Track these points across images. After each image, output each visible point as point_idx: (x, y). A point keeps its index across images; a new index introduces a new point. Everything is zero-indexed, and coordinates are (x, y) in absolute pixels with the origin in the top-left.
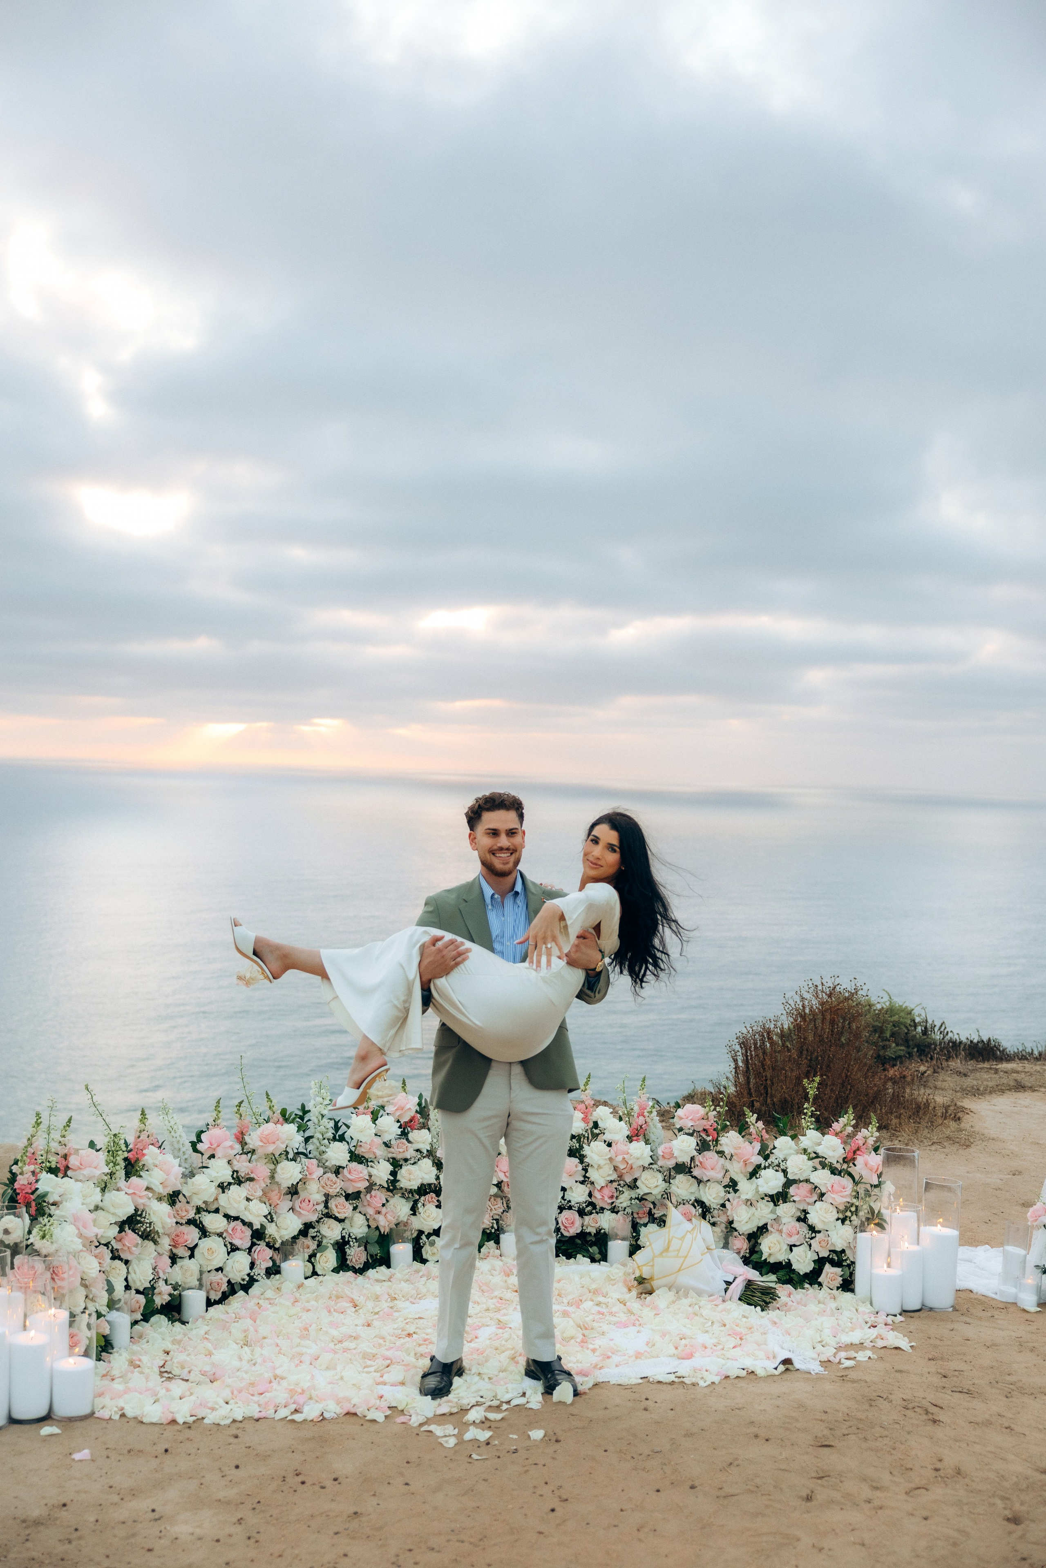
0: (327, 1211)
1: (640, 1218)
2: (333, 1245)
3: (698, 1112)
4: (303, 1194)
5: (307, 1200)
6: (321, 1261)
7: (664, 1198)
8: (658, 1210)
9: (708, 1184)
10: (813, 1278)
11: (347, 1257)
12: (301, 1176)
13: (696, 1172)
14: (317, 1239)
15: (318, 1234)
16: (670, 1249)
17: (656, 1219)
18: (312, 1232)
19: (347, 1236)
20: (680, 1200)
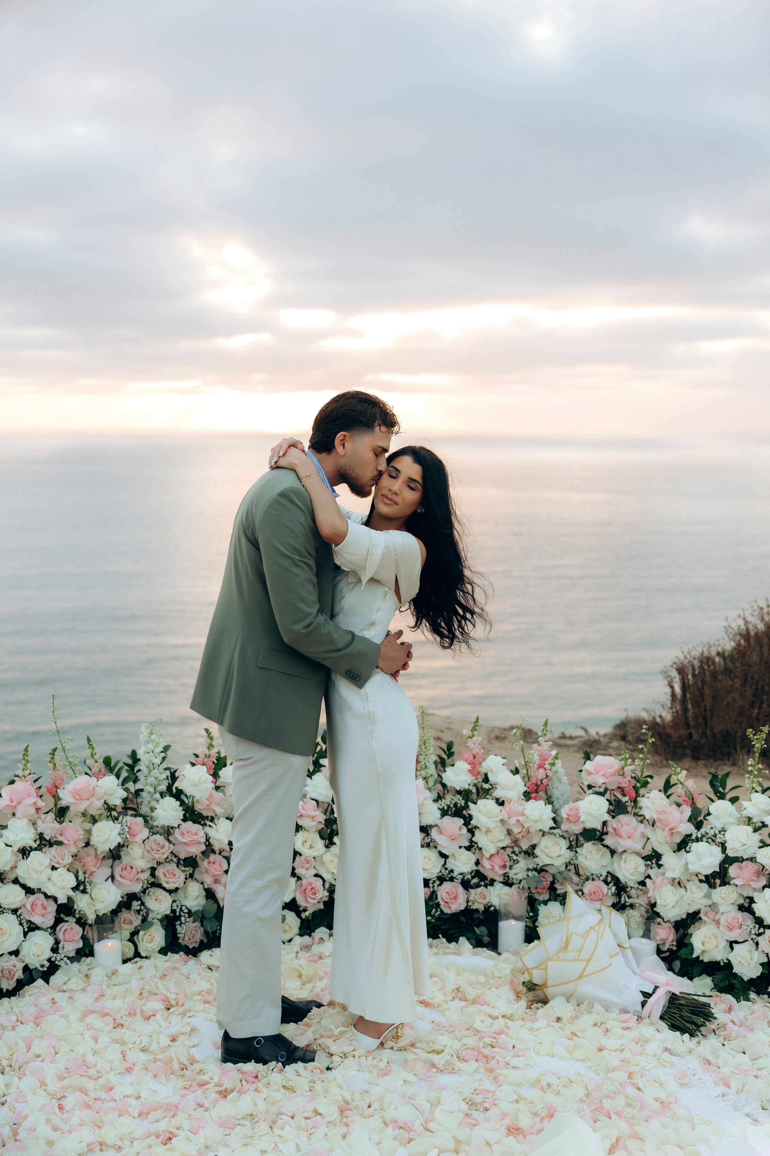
0: (153, 880)
1: (539, 893)
2: (161, 921)
4: (125, 859)
5: (129, 868)
6: (145, 940)
7: (570, 870)
8: (562, 884)
9: (624, 856)
11: (178, 935)
12: (119, 840)
13: (609, 841)
14: (141, 913)
15: (143, 908)
16: (569, 948)
17: (559, 895)
18: (136, 905)
19: (178, 910)
20: (589, 875)
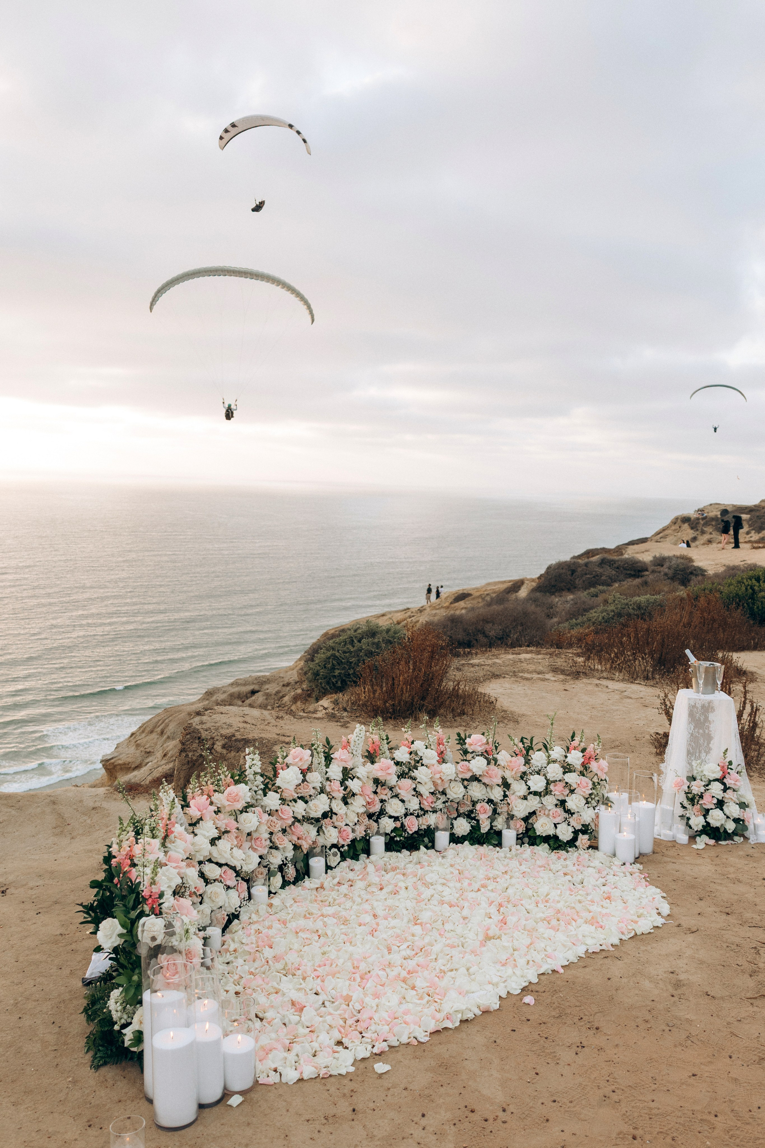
0: (271, 844)
1: (451, 814)
2: (278, 869)
3: (480, 740)
6: (273, 883)
9: (493, 787)
10: (572, 843)
13: (485, 780)
19: (284, 860)
20: (477, 800)
